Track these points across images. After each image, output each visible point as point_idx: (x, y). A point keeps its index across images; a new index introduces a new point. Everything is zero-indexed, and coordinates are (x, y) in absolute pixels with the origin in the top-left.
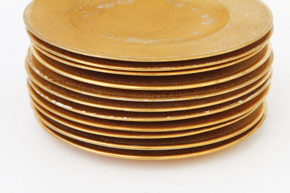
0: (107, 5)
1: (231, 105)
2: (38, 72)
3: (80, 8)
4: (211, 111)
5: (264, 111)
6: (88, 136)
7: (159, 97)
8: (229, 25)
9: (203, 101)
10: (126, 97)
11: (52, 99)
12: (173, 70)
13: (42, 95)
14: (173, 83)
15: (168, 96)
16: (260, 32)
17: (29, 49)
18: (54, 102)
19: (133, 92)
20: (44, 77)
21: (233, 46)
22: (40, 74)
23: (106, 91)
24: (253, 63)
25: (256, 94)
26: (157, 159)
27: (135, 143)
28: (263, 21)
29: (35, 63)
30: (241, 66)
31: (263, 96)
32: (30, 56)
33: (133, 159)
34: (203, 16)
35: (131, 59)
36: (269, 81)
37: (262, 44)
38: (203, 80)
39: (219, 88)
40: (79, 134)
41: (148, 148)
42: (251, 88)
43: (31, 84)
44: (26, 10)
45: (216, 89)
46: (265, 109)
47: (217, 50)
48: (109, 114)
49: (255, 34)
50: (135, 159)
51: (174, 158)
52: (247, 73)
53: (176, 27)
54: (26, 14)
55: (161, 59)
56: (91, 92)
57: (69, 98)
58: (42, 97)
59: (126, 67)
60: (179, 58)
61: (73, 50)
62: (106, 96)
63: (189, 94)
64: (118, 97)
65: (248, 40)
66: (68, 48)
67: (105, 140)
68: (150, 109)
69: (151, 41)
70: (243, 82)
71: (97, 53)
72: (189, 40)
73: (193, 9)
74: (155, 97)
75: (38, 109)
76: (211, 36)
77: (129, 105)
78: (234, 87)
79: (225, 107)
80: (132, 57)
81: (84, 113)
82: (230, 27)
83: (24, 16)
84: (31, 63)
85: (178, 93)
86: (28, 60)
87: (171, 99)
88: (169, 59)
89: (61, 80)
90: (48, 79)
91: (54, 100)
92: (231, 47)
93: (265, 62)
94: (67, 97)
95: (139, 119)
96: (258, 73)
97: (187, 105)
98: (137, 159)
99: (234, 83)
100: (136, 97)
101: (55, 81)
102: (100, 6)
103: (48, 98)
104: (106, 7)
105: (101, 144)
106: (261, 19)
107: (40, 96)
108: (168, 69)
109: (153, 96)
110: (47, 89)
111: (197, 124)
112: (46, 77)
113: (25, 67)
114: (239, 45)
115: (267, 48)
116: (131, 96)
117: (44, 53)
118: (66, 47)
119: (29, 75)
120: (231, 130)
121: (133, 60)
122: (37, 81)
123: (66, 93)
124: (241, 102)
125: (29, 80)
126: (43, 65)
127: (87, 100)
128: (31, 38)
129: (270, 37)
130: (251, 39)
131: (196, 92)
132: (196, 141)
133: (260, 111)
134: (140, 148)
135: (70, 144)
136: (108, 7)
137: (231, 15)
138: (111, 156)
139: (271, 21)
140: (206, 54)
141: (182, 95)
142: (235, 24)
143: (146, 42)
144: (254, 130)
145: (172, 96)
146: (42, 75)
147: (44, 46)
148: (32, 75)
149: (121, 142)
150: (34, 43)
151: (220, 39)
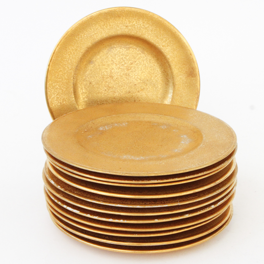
0: (106, 127)
1: (205, 209)
2: (52, 182)
3: (86, 130)
4: (189, 214)
5: (231, 211)
6: (92, 234)
7: (148, 204)
8: (203, 145)
9: (183, 207)
10: (122, 204)
11: (64, 204)
12: (160, 182)
13: (56, 201)
14: (159, 193)
15: (156, 203)
16: (227, 150)
17: (46, 163)
18: (65, 206)
19: (128, 200)
20: (57, 186)
21: (207, 163)
22: (54, 184)
23: (107, 198)
24: (222, 175)
25: (225, 200)
26: (147, 253)
27: (129, 240)
28: (229, 141)
29: (50, 175)
30: (213, 178)
31: (230, 201)
32: (46, 169)
33: (128, 252)
34: (182, 137)
35: (127, 174)
36: (234, 188)
37: (229, 160)
38: (183, 190)
39: (196, 196)
40: (85, 232)
41: (140, 245)
42: (221, 195)
43: (47, 191)
44: (43, 132)
45: (194, 197)
46: (231, 210)
47: (194, 166)
48: (109, 217)
49: (224, 152)
50: (129, 252)
51: (160, 252)
52: (218, 183)
53: (161, 145)
54: (44, 136)
55: (150, 174)
56: (94, 199)
57: (77, 204)
58: (55, 202)
59: (122, 180)
60: (164, 173)
61: (81, 166)
62: (106, 203)
63: (172, 201)
64: (116, 204)
65: (218, 157)
66: (76, 165)
67: (106, 238)
68: (141, 213)
69: (142, 158)
70: (214, 191)
71: (99, 169)
72: (172, 157)
73: (174, 130)
74: (145, 204)
75: (52, 211)
76: (189, 154)
77: (125, 210)
78: (208, 195)
79: (201, 211)
80: (127, 173)
81: (88, 216)
82: (204, 146)
83: (42, 138)
84: (48, 175)
85: (164, 200)
86: (45, 172)
87: (158, 205)
88: (156, 174)
89: (70, 190)
90: (60, 188)
91: (65, 205)
92: (205, 163)
93: (232, 174)
94: (75, 203)
95: (132, 222)
96: (226, 182)
97: (171, 210)
98: (131, 253)
99: (208, 191)
100: (130, 204)
101: (66, 190)
102: (101, 128)
103: (61, 203)
104: (106, 129)
105: (103, 241)
106: (227, 139)
107: (54, 201)
108: (156, 181)
109: (144, 203)
110: (60, 197)
111: (179, 225)
112: (59, 187)
113: (43, 177)
114: (211, 162)
115: (233, 162)
116: (126, 203)
117: (58, 168)
118: (75, 164)
119: (46, 184)
120: (206, 229)
121: (127, 175)
122: (52, 190)
123: (75, 200)
124: (213, 207)
125: (46, 188)
126: (57, 177)
127: (91, 205)
128: (47, 155)
129: (235, 154)
130: (220, 157)
131: (178, 200)
132: (178, 238)
133: (228, 212)
134: (133, 244)
135: (78, 240)
136: (107, 129)
137: (204, 136)
138: (110, 250)
139: (235, 141)
140: (186, 170)
141: (167, 202)
142: (208, 144)
143: (137, 159)
144: (223, 228)
145: (159, 203)
146: (56, 185)
147: (58, 162)
148: (48, 185)
149: (118, 239)
150: (49, 159)
151: (196, 157)
